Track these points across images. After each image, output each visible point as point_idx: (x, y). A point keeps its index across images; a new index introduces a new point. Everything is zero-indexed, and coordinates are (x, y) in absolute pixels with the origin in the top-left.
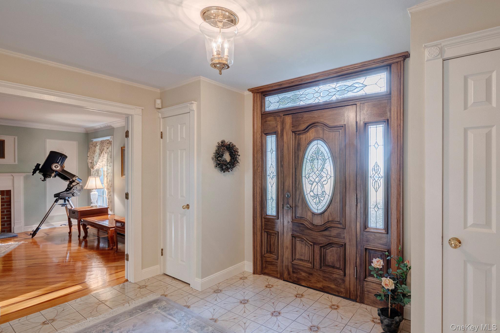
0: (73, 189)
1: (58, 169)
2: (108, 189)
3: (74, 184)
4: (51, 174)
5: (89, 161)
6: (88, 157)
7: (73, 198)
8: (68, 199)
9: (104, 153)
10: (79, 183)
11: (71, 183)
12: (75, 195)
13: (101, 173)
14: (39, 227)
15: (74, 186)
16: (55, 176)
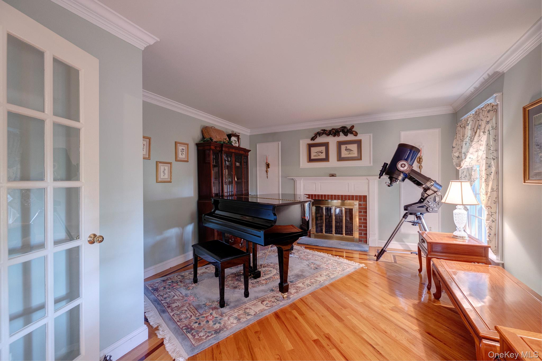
0: (428, 201)
1: (405, 168)
2: (488, 207)
3: (429, 192)
4: (398, 177)
5: (454, 154)
6: (453, 148)
7: (426, 215)
8: (421, 215)
9: (480, 133)
10: (436, 192)
11: (426, 190)
12: (429, 211)
13: (476, 175)
14: (384, 249)
15: (429, 195)
16: (403, 180)
